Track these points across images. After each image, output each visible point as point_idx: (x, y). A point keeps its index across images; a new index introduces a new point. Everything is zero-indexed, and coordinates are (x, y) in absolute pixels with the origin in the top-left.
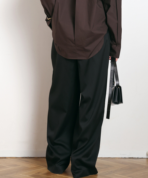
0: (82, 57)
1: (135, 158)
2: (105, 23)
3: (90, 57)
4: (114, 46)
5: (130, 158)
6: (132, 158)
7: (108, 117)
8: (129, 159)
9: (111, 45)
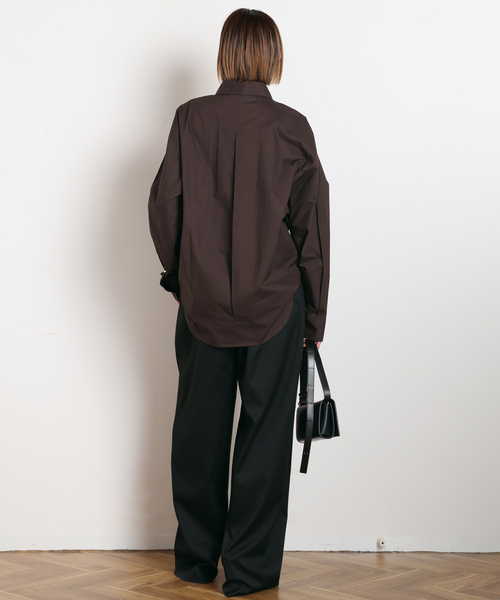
0: (248, 340)
1: (353, 552)
2: (295, 267)
3: (266, 340)
4: (312, 317)
5: (342, 552)
6: (347, 552)
7: (304, 469)
8: (341, 554)
9: (307, 314)
